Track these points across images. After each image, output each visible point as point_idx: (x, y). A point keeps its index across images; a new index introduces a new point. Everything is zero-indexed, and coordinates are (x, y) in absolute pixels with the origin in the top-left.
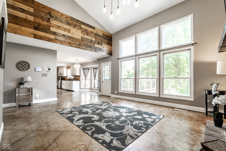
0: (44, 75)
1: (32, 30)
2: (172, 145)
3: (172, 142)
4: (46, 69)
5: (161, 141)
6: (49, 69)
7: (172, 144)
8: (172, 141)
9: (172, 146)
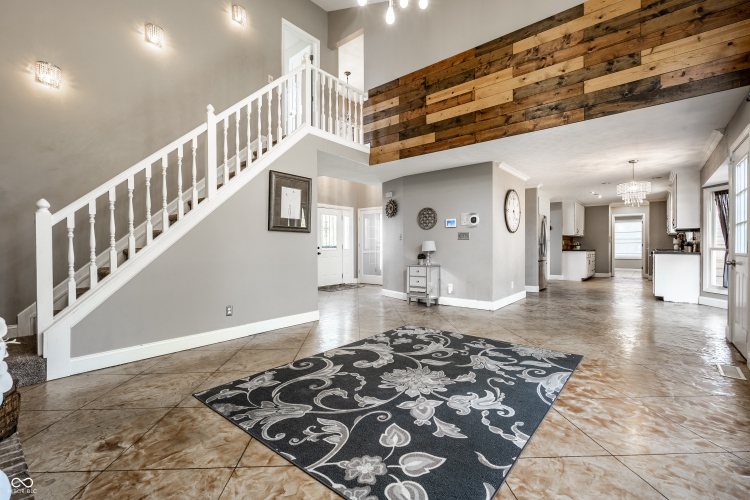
0: (463, 236)
1: (397, 145)
2: (148, 482)
3: (163, 488)
4: (466, 220)
5: (184, 461)
6: (474, 220)
7: (153, 483)
8: (166, 490)
9: (145, 479)
